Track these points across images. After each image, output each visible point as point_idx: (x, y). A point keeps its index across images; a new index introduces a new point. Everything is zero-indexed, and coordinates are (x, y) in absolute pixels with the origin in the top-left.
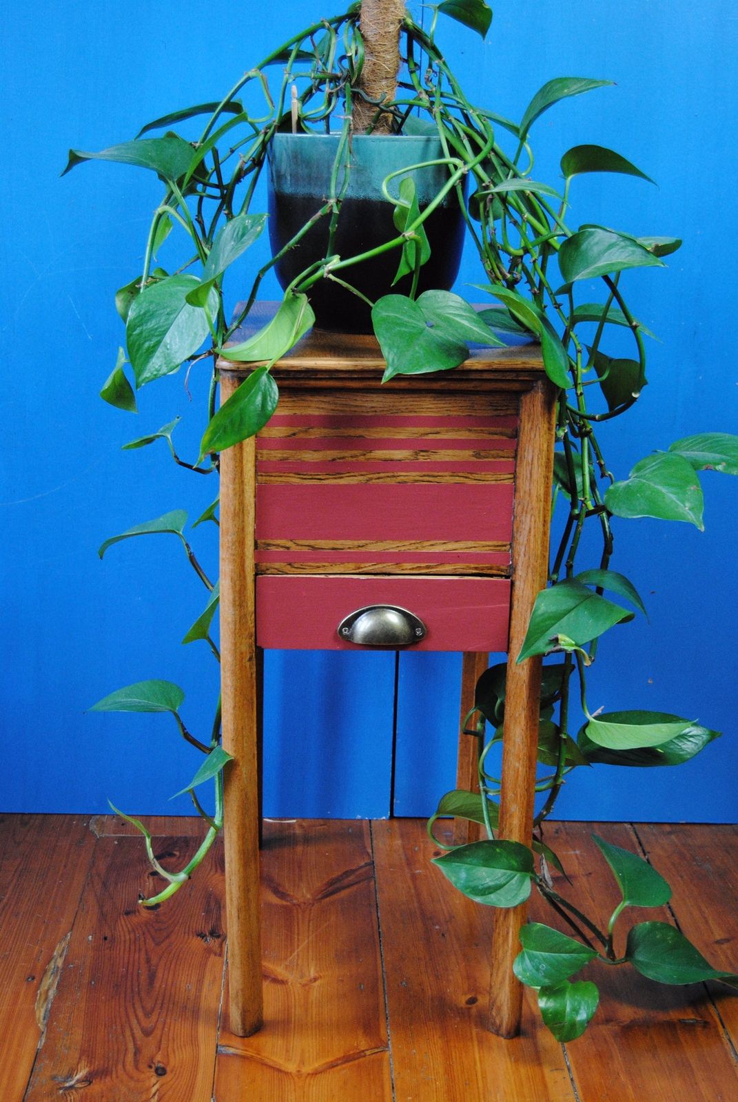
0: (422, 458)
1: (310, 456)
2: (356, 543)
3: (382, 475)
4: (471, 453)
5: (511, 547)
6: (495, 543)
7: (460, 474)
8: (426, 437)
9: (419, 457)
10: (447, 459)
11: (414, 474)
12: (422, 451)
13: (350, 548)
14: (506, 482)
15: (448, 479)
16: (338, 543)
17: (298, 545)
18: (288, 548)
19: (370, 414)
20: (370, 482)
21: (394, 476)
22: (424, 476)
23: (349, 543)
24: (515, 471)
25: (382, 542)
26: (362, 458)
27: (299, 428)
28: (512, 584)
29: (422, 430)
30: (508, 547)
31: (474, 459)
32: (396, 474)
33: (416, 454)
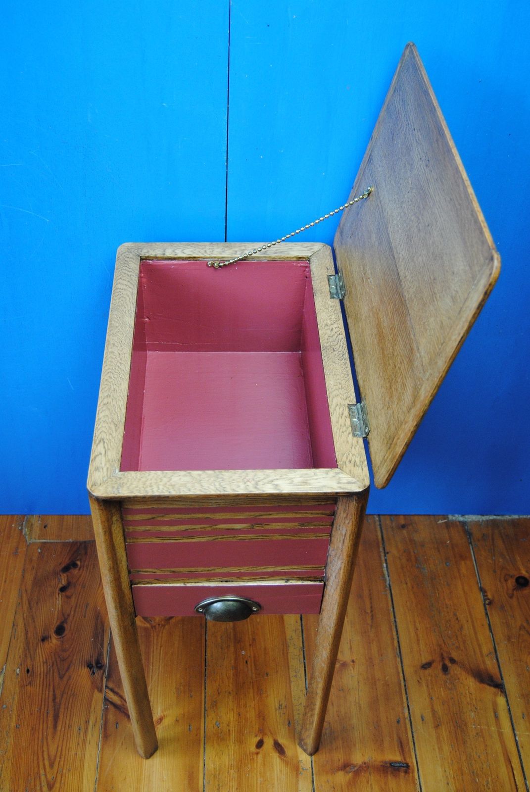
0: (256, 527)
1: (168, 528)
2: (207, 569)
3: (225, 536)
4: (297, 524)
5: (325, 568)
6: (314, 566)
7: (288, 535)
8: (261, 517)
9: (254, 527)
10: (278, 528)
11: (250, 535)
12: (257, 524)
13: (202, 571)
14: (324, 538)
15: (277, 537)
16: (193, 569)
17: (162, 571)
18: (154, 572)
19: (215, 506)
20: (217, 540)
21: (235, 537)
22: (259, 536)
23: (202, 569)
24: (331, 532)
25: (226, 567)
26: (209, 529)
27: (157, 515)
28: (325, 585)
29: (257, 514)
30: (324, 568)
31: (300, 527)
32: (236, 536)
33: (252, 525)
